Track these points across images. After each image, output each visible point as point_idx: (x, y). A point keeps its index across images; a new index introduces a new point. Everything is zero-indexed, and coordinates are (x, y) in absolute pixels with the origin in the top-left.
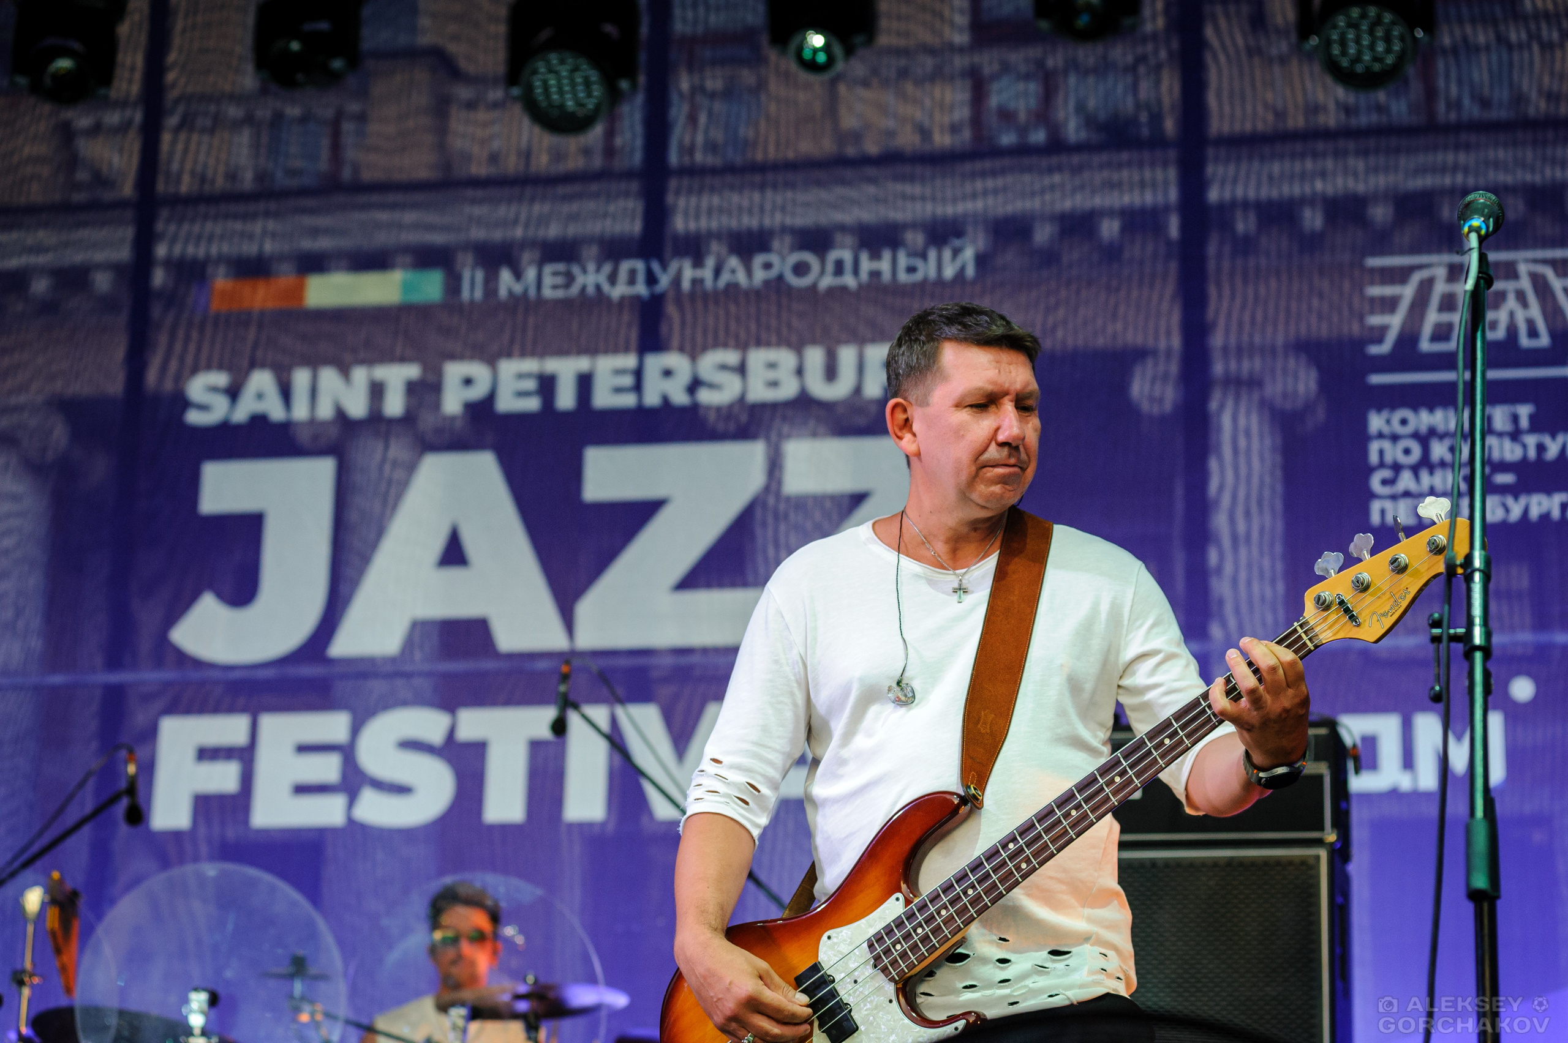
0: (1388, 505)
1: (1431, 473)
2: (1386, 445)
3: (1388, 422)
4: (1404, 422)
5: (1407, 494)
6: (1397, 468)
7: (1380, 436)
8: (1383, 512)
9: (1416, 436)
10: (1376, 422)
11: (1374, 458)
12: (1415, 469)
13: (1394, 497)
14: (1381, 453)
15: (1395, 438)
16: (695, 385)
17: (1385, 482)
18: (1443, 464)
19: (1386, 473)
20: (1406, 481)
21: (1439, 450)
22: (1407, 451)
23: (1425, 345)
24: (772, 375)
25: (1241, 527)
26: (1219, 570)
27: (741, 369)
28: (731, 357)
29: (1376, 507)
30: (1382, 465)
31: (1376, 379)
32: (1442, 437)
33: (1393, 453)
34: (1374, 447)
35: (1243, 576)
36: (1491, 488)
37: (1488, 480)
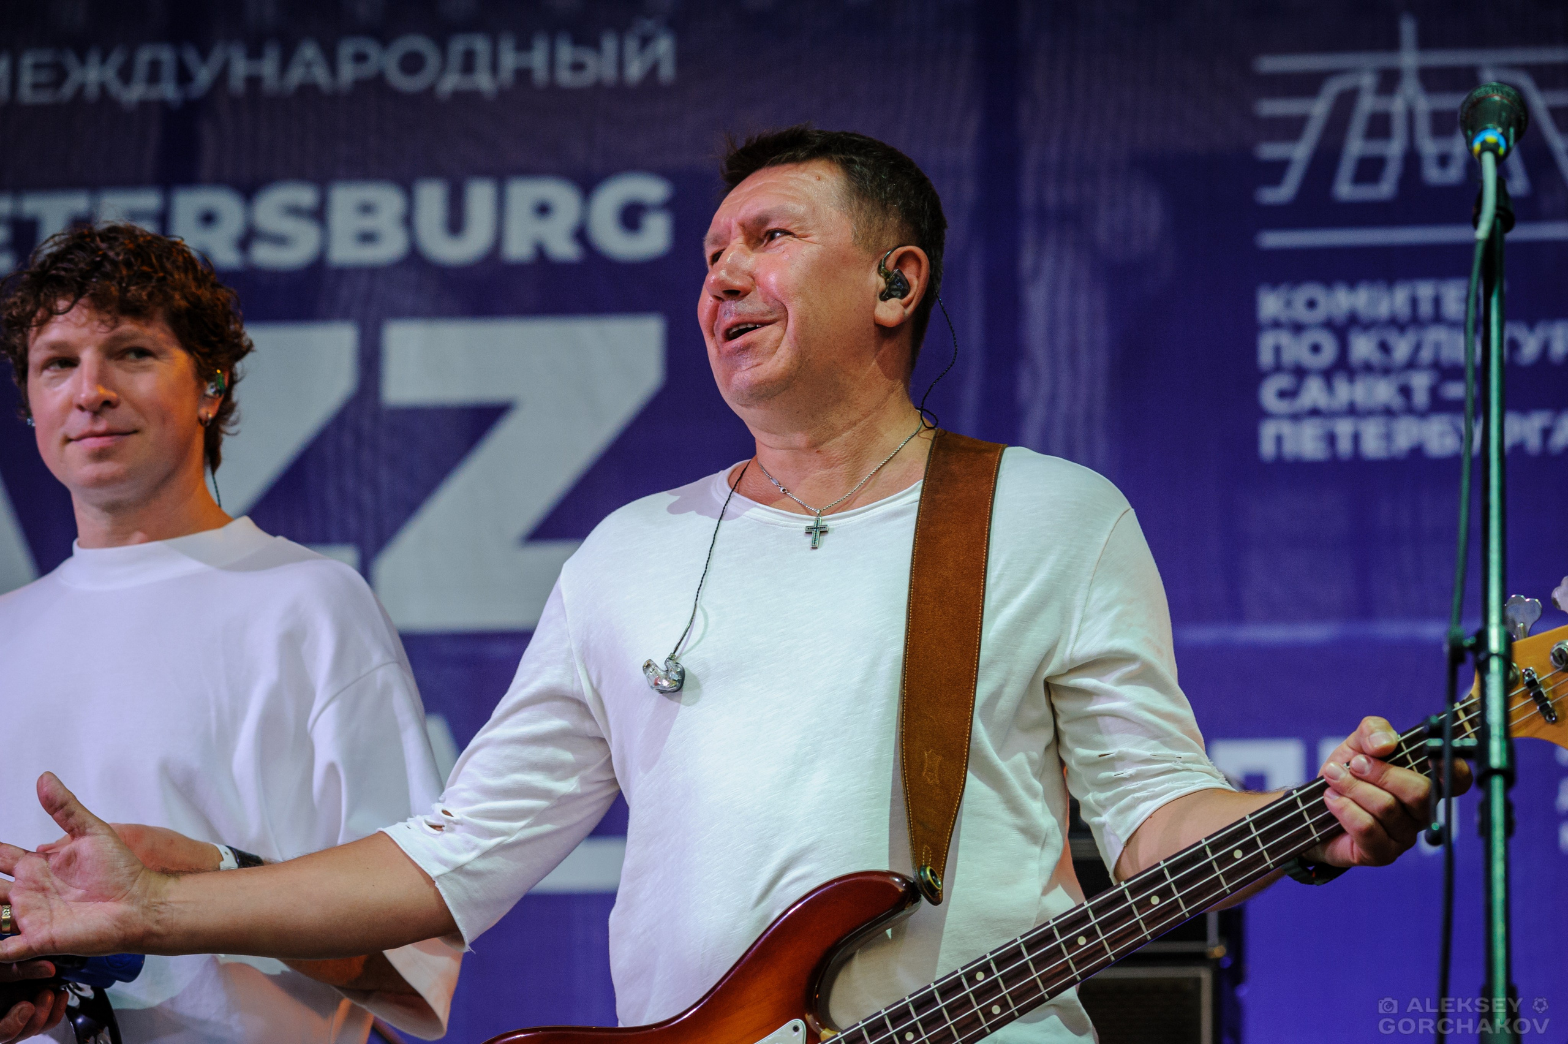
0: (1286, 428)
1: (1351, 381)
2: (1284, 338)
3: (1288, 304)
4: (1311, 304)
5: (1315, 412)
6: (1300, 373)
7: (1276, 325)
8: (1279, 440)
9: (1329, 325)
10: (1270, 304)
11: (1266, 357)
12: (1328, 375)
13: (1296, 417)
14: (1277, 350)
15: (1298, 328)
16: (248, 238)
17: (1283, 394)
18: (1368, 368)
19: (1285, 382)
20: (1314, 393)
21: (1363, 347)
22: (1316, 349)
23: (1345, 189)
24: (368, 223)
27: (319, 215)
28: (305, 196)
29: (1268, 432)
30: (1278, 368)
31: (1273, 240)
32: (1368, 326)
33: (1296, 350)
34: (1267, 343)
36: (1439, 405)
37: (1434, 392)
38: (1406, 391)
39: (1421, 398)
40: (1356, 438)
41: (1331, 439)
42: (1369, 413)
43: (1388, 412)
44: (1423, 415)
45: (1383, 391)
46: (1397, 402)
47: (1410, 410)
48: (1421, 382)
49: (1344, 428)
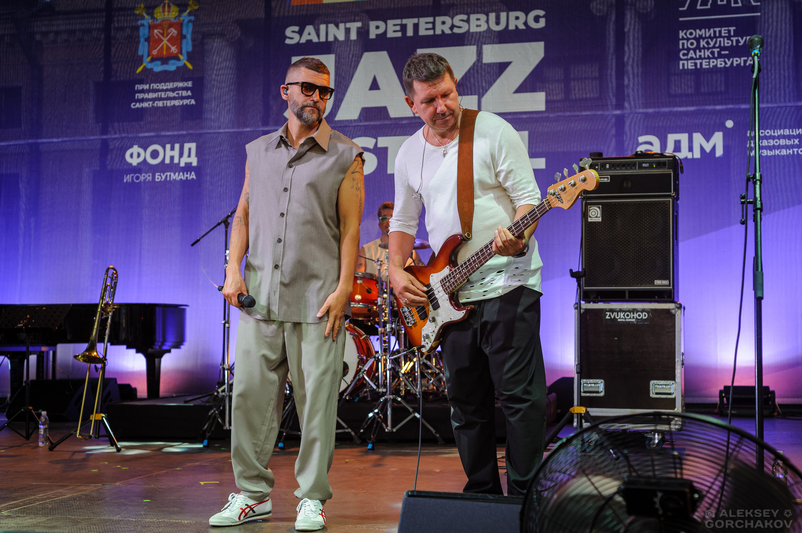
0: (685, 62)
1: (700, 51)
2: (685, 42)
3: (686, 34)
4: (691, 34)
5: (692, 58)
6: (688, 50)
7: (683, 38)
8: (683, 64)
9: (695, 38)
10: (681, 34)
11: (681, 46)
12: (695, 50)
13: (687, 60)
14: (683, 44)
15: (688, 39)
16: (453, 27)
17: (684, 55)
18: (704, 48)
19: (686, 52)
20: (692, 54)
21: (703, 43)
22: (692, 44)
23: (699, 7)
24: (478, 23)
25: (636, 71)
26: (628, 86)
27: (468, 21)
28: (465, 17)
29: (681, 62)
30: (683, 49)
31: (682, 19)
32: (704, 38)
33: (687, 44)
34: (681, 43)
35: (636, 87)
36: (720, 56)
37: (719, 53)
38: (713, 53)
39: (716, 55)
40: (701, 64)
41: (696, 64)
42: (705, 58)
43: (709, 58)
44: (716, 59)
45: (708, 53)
46: (711, 56)
47: (714, 58)
48: (716, 50)
49: (698, 62)
